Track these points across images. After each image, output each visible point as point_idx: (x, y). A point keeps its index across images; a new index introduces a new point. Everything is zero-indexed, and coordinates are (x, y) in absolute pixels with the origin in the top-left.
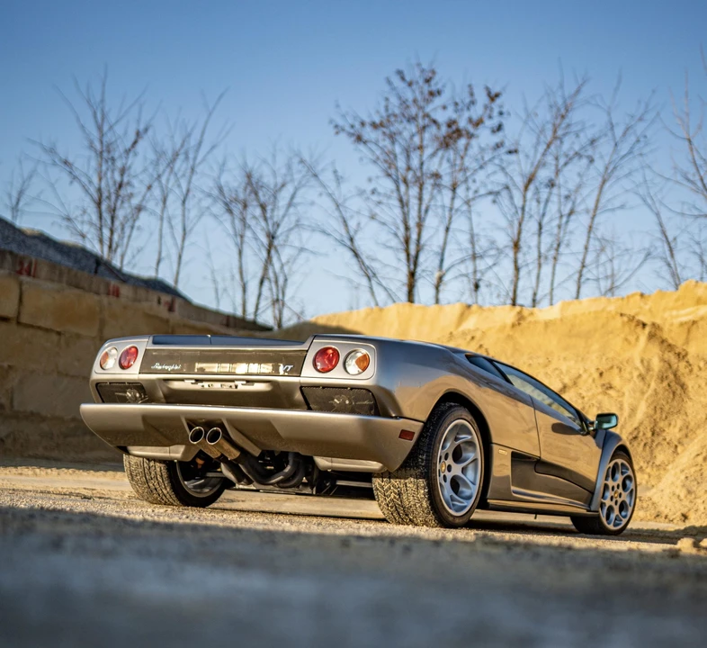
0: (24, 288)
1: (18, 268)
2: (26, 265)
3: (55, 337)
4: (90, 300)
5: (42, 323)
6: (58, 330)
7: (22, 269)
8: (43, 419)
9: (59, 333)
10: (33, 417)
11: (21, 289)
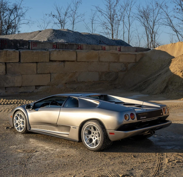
0: (77, 53)
1: (78, 47)
2: (80, 46)
3: (87, 63)
4: (96, 52)
5: (83, 60)
6: (88, 61)
7: (78, 48)
8: (86, 82)
9: (88, 62)
10: (83, 82)
11: (76, 54)
